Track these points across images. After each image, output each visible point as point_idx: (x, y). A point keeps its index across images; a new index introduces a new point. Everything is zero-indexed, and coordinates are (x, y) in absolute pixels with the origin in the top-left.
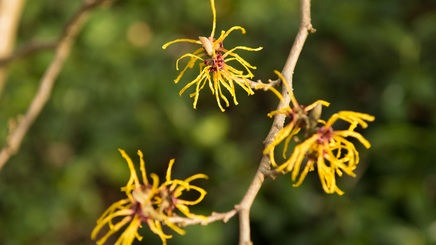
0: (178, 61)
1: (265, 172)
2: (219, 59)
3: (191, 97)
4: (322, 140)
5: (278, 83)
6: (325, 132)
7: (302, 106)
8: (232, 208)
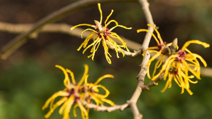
0: (82, 33)
1: (142, 86)
2: (107, 32)
3: (88, 57)
4: (180, 58)
5: (140, 52)
6: (181, 53)
7: (165, 43)
8: (125, 103)
